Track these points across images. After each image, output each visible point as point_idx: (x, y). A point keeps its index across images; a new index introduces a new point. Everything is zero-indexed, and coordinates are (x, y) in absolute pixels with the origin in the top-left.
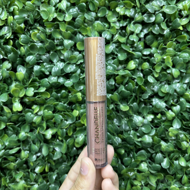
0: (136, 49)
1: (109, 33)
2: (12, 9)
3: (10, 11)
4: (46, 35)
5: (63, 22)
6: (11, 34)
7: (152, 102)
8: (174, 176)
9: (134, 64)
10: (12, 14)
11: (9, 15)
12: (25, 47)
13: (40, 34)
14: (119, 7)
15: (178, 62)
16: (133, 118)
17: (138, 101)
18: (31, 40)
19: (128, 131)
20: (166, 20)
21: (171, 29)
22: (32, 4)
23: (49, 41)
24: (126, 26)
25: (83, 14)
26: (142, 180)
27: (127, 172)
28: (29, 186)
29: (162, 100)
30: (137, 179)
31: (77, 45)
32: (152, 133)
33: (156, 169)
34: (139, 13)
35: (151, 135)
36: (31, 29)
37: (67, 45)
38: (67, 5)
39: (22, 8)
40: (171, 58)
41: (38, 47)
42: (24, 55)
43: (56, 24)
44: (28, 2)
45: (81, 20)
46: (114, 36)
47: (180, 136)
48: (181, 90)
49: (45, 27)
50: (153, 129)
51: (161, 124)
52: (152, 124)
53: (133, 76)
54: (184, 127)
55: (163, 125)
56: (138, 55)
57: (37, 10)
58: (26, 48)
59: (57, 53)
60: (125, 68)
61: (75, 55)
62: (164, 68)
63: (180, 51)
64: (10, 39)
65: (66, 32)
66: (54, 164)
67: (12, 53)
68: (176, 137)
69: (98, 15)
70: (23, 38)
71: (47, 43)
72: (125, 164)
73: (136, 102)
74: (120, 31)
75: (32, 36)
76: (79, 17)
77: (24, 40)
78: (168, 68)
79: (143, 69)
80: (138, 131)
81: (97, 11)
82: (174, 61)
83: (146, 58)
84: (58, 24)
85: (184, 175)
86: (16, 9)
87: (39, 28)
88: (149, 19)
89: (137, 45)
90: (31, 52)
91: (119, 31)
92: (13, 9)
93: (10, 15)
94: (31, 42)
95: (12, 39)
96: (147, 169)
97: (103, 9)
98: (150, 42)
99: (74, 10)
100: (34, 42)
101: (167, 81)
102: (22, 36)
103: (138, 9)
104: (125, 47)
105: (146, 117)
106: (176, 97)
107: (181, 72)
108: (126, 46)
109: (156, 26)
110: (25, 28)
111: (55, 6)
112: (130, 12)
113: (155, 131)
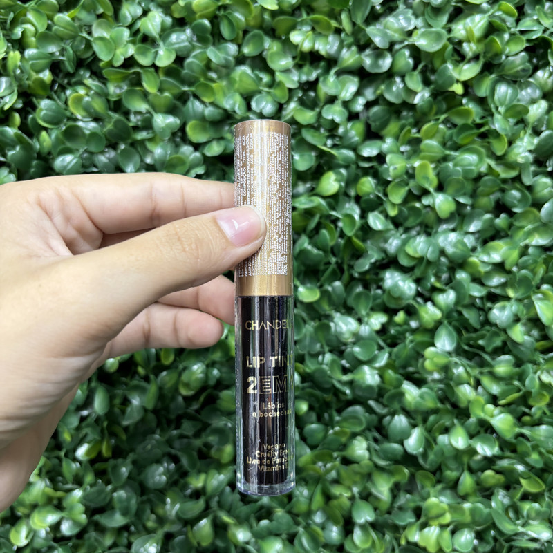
0: (341, 143)
1: (269, 98)
2: (18, 32)
3: (14, 37)
4: (108, 101)
5: (149, 69)
6: (15, 97)
7: (382, 280)
8: (438, 474)
9: (336, 180)
10: (20, 45)
11: (13, 46)
12: (53, 131)
13: (92, 98)
14: (300, 30)
15: (450, 176)
16: (332, 321)
17: (346, 276)
18: (68, 114)
19: (317, 355)
20: (420, 67)
21: (434, 89)
22: (71, 22)
23: (116, 116)
24: (317, 81)
25: (204, 47)
26: (355, 483)
27: (314, 463)
28: (59, 494)
29: (408, 275)
30: (341, 481)
31: (188, 129)
32: (379, 360)
33: (389, 455)
34: (349, 47)
35: (377, 365)
36: (69, 84)
37: (163, 128)
38: (163, 23)
39: (47, 32)
40: (432, 166)
41: (87, 132)
42: (49, 153)
43: (134, 73)
44: (60, 15)
45: (198, 65)
46: (285, 106)
47: (455, 371)
48: (458, 251)
49: (106, 79)
50: (383, 351)
51: (405, 338)
52: (383, 337)
53: (334, 213)
54: (466, 348)
55: (412, 341)
56: (346, 159)
57: (85, 35)
58: (53, 136)
59: (136, 148)
60: (312, 192)
61: (183, 153)
62: (416, 192)
63: (457, 147)
64: (12, 109)
65: (158, 94)
66: (124, 437)
67: (18, 148)
68: (443, 374)
69: (242, 52)
70: (46, 109)
71: (109, 122)
72: (309, 441)
73: (339, 279)
74: (300, 94)
75: (70, 102)
76: (195, 57)
77: (50, 113)
78: (426, 192)
79: (360, 194)
80: (345, 354)
81: (240, 41)
82: (441, 174)
83: (366, 165)
84: (138, 74)
85: (463, 471)
86: (30, 31)
87: (89, 82)
88: (375, 64)
89: (346, 132)
90: (69, 145)
91: (298, 93)
92: (23, 33)
93: (14, 49)
94: (69, 119)
95: (18, 111)
96: (367, 454)
97: (254, 36)
98: (378, 123)
99: (182, 38)
100: (76, 120)
101: (423, 226)
102: (44, 104)
103: (347, 38)
104: (313, 136)
105: (366, 319)
106: (445, 269)
107: (458, 204)
108: (317, 134)
109: (395, 82)
110: (53, 82)
111: (130, 27)
112: (328, 43)
113: (386, 355)
